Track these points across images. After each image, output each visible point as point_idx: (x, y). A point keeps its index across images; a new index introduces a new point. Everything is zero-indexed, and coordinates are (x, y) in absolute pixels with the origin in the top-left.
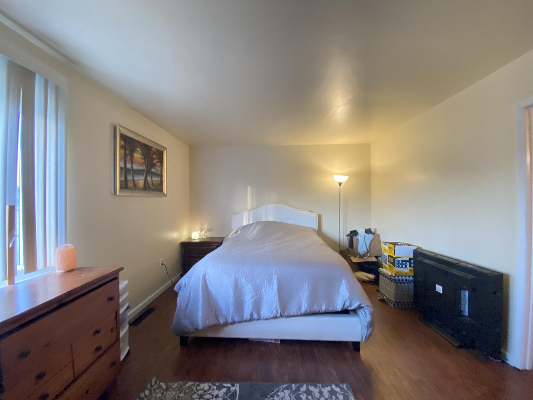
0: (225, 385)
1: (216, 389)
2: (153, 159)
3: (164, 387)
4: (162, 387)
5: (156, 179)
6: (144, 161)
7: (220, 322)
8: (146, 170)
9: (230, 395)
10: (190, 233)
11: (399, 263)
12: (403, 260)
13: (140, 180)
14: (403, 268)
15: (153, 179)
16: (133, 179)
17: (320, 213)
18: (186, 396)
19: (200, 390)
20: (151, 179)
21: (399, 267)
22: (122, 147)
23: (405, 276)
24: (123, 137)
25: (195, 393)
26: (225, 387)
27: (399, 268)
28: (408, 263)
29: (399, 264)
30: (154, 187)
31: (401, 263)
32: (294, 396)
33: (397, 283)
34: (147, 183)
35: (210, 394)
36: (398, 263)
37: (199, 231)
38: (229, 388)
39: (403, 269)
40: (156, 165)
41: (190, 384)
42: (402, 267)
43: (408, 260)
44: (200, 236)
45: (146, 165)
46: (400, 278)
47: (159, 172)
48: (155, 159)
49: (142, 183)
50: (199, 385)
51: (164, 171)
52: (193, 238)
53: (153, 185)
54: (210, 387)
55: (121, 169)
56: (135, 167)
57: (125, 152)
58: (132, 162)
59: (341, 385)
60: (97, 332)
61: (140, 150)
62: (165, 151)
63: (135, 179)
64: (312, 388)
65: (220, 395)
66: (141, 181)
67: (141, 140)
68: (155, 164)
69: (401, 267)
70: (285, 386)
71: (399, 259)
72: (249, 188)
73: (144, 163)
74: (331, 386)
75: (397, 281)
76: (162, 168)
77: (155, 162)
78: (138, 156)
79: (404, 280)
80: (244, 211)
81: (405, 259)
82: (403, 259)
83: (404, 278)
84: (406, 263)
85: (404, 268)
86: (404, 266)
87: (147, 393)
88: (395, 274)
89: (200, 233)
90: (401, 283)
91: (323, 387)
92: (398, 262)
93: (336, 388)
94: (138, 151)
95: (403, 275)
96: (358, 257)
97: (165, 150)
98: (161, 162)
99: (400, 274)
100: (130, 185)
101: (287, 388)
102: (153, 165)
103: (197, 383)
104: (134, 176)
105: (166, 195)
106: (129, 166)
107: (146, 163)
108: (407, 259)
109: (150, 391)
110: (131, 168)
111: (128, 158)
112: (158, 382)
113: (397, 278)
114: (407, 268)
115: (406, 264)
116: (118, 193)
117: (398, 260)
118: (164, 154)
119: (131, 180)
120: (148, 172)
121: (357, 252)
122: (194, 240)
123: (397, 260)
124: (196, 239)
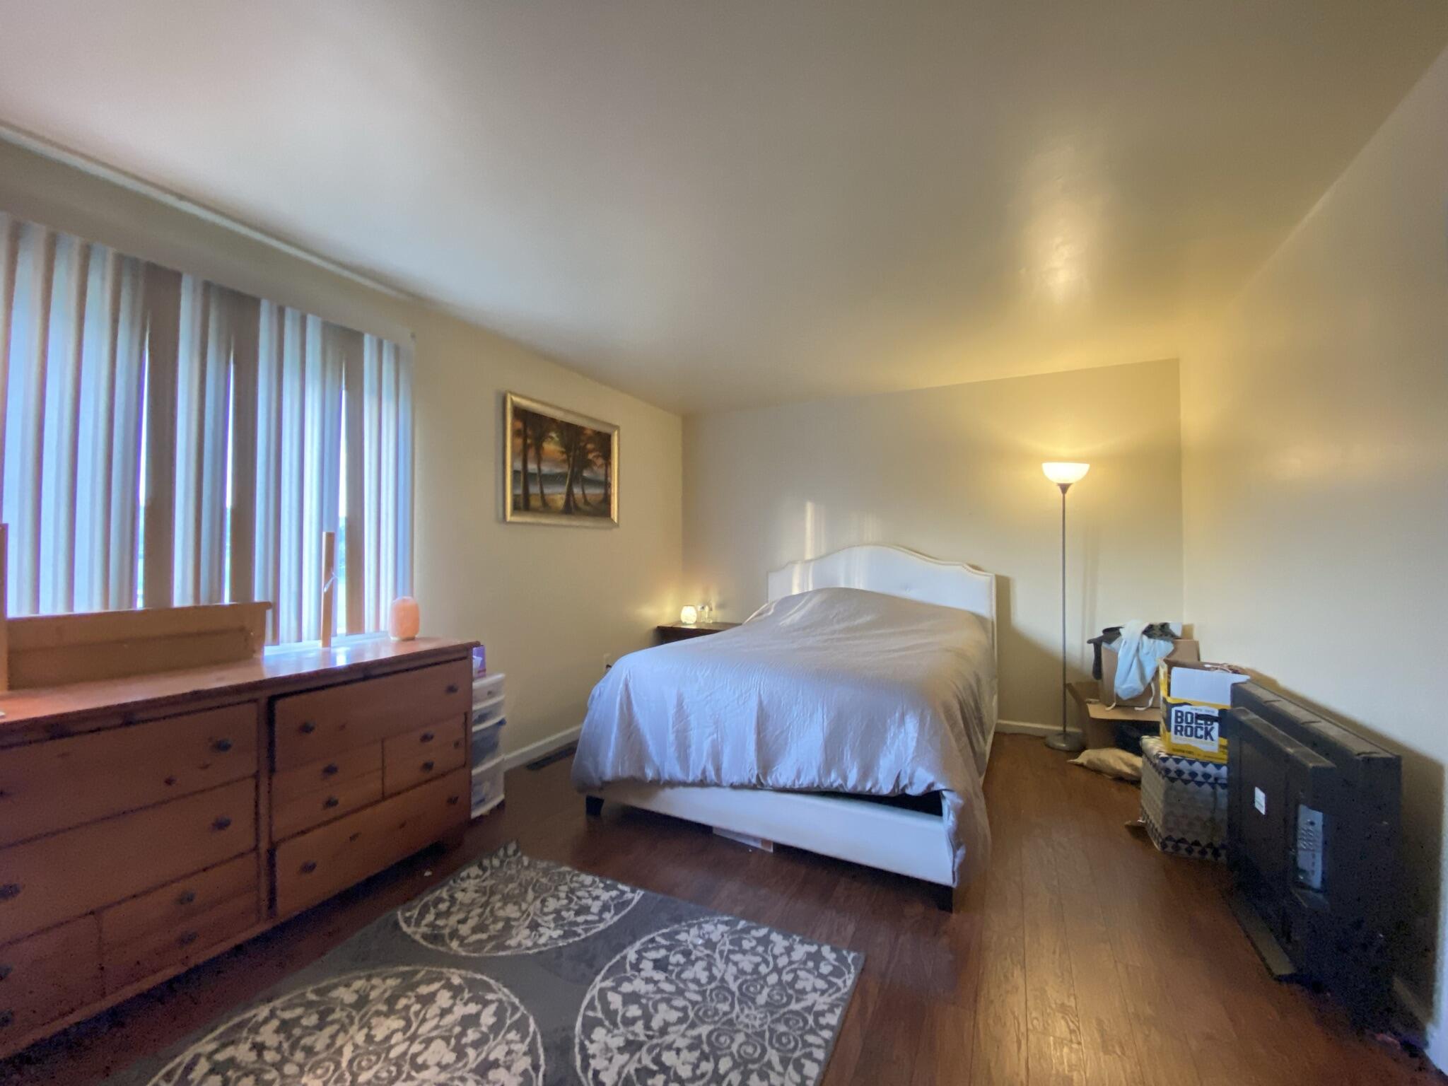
0: (620, 886)
1: (603, 888)
2: (585, 452)
3: (526, 863)
4: (522, 863)
5: (594, 492)
6: (565, 456)
7: (644, 774)
8: (569, 473)
9: (618, 903)
10: (679, 611)
11: (1182, 720)
12: (1199, 713)
13: (557, 494)
14: (1197, 737)
15: (587, 492)
16: (542, 492)
17: (1003, 573)
18: (550, 884)
19: (577, 882)
20: (581, 493)
21: (1183, 733)
22: (516, 433)
23: (1204, 764)
24: (520, 413)
25: (566, 884)
26: (617, 889)
27: (1181, 735)
28: (1216, 725)
29: (1184, 724)
30: (588, 508)
31: (1192, 722)
32: (730, 937)
33: (1172, 780)
34: (572, 499)
35: (588, 892)
36: (1179, 720)
37: (699, 607)
38: (623, 893)
39: (1198, 740)
40: (595, 464)
41: (566, 869)
42: (1194, 734)
43: (1216, 714)
44: (699, 616)
45: (571, 462)
46: (1184, 765)
47: (602, 478)
48: (591, 451)
49: (562, 498)
50: (578, 875)
51: (612, 473)
52: (683, 620)
53: (586, 502)
54: (594, 882)
55: (515, 473)
56: (546, 469)
57: (525, 440)
58: (539, 460)
59: (845, 952)
60: (426, 738)
61: (558, 436)
62: (616, 433)
63: (546, 491)
64: (775, 937)
65: (602, 898)
66: (559, 496)
67: (558, 415)
68: (590, 460)
69: (1189, 733)
70: (726, 918)
71: (1185, 709)
72: (810, 508)
73: (564, 461)
74: (820, 947)
75: (1173, 775)
76: (609, 469)
77: (591, 456)
78: (552, 447)
79: (1200, 774)
80: (794, 562)
81: (1206, 711)
82: (1196, 710)
83: (1197, 767)
84: (1209, 723)
85: (1201, 737)
86: (1201, 732)
87: (496, 862)
88: (1167, 754)
89: (701, 612)
90: (1186, 782)
91: (802, 942)
92: (1181, 717)
93: (831, 952)
94: (552, 438)
95: (1197, 760)
96: (1114, 705)
97: (614, 432)
98: (607, 455)
99: (1185, 755)
100: (535, 502)
101: (726, 923)
102: (588, 464)
103: (576, 872)
104: (544, 486)
105: (617, 525)
106: (532, 467)
107: (571, 459)
108: (1213, 712)
109: (502, 862)
110: (536, 471)
111: (531, 453)
112: (519, 854)
113: (1171, 764)
114: (1212, 739)
115: (1209, 727)
116: (509, 518)
117: (1181, 712)
118: (612, 441)
119: (538, 495)
120: (576, 478)
121: (1113, 692)
122: (685, 624)
123: (1177, 712)
124: (690, 624)
